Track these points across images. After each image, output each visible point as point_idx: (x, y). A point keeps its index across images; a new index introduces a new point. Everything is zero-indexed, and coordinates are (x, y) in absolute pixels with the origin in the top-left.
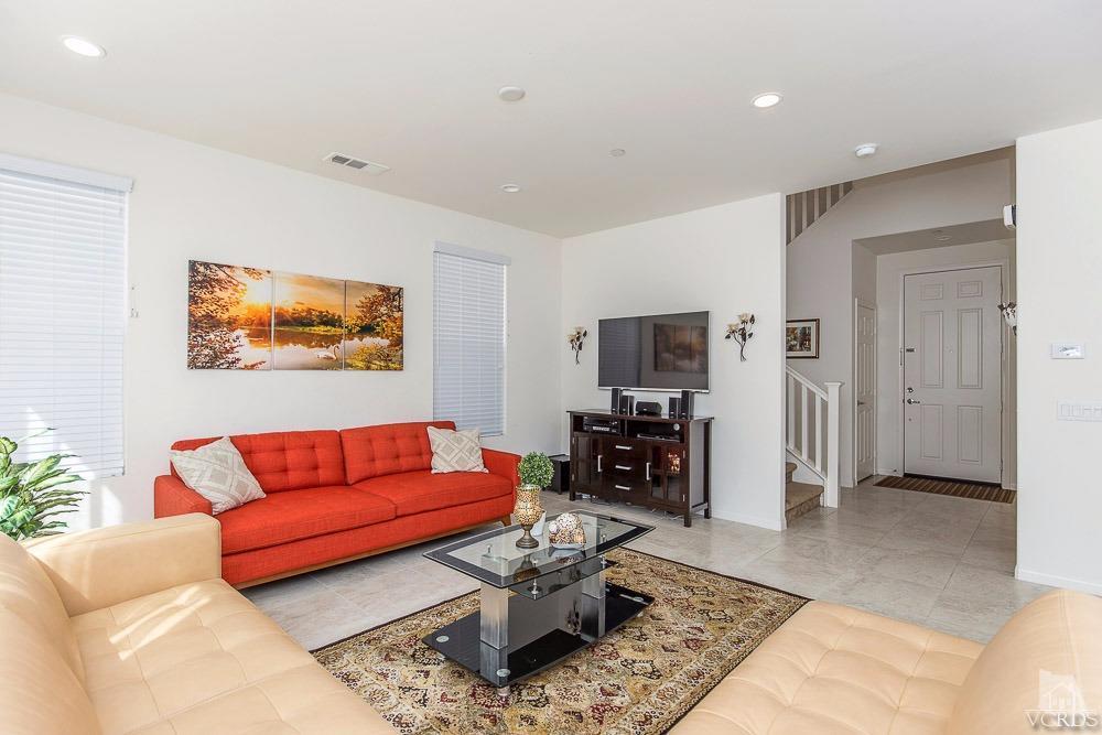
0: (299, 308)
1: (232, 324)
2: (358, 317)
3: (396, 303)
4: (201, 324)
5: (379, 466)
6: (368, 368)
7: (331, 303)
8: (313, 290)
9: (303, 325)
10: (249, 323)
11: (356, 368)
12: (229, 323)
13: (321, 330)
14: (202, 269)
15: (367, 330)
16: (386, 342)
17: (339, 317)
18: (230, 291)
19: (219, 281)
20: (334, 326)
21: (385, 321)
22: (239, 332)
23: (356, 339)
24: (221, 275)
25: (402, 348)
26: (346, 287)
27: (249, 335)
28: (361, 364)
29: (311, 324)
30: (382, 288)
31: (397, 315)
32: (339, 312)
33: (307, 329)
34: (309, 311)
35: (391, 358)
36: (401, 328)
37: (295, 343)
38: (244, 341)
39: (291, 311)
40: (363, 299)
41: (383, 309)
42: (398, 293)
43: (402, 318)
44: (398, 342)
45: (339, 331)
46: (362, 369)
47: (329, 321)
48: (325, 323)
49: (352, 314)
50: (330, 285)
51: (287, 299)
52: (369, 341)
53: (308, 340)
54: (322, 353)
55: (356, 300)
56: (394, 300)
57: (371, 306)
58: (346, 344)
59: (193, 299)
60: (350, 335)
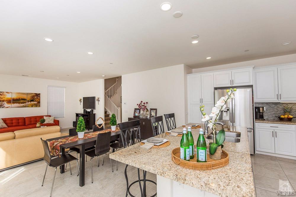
0: (17, 98)
1: (3, 101)
2: (30, 99)
3: (39, 96)
6: (32, 107)
7: (25, 97)
8: (20, 95)
9: (18, 100)
10: (7, 101)
13: (22, 101)
16: (36, 102)
17: (26, 99)
18: (3, 96)
21: (36, 99)
22: (5, 102)
24: (1, 93)
26: (27, 94)
29: (20, 100)
30: (35, 94)
31: (39, 98)
33: (19, 101)
34: (19, 98)
35: (38, 104)
36: (40, 100)
41: (36, 97)
42: (39, 94)
43: (40, 98)
44: (39, 102)
45: (26, 101)
48: (23, 100)
49: (28, 98)
50: (24, 94)
51: (15, 97)
52: (32, 102)
53: (19, 103)
54: (22, 105)
55: (30, 96)
57: (33, 97)
58: (27, 103)
60: (28, 102)
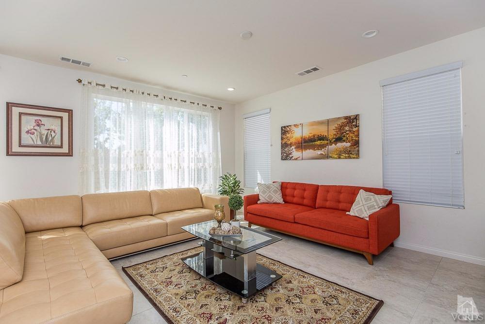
0: (311, 135)
1: (291, 145)
2: (334, 135)
3: (354, 124)
4: (284, 146)
5: (328, 204)
6: (339, 158)
7: (322, 131)
8: (315, 127)
9: (312, 142)
10: (296, 143)
11: (334, 158)
12: (290, 145)
13: (318, 143)
14: (284, 129)
15: (339, 140)
16: (348, 144)
17: (326, 136)
18: (290, 134)
19: (287, 131)
20: (324, 140)
21: (348, 134)
22: (293, 147)
23: (333, 145)
24: (288, 129)
25: (358, 146)
26: (328, 122)
27: (295, 148)
28: (336, 156)
29: (315, 141)
30: (346, 118)
31: (355, 129)
32: (326, 134)
33: (313, 143)
34: (314, 136)
35: (354, 151)
36: (358, 136)
37: (309, 149)
38: (294, 150)
39: (308, 137)
40: (336, 126)
41: (347, 128)
42: (356, 118)
43: (358, 131)
44: (356, 143)
45: (326, 142)
46: (336, 158)
47: (321, 138)
48: (320, 140)
49: (332, 133)
50: (321, 123)
51: (307, 133)
52: (340, 145)
53: (314, 148)
54: (319, 152)
55: (333, 127)
56: (353, 122)
57: (341, 128)
59: (282, 139)
60: (331, 143)
